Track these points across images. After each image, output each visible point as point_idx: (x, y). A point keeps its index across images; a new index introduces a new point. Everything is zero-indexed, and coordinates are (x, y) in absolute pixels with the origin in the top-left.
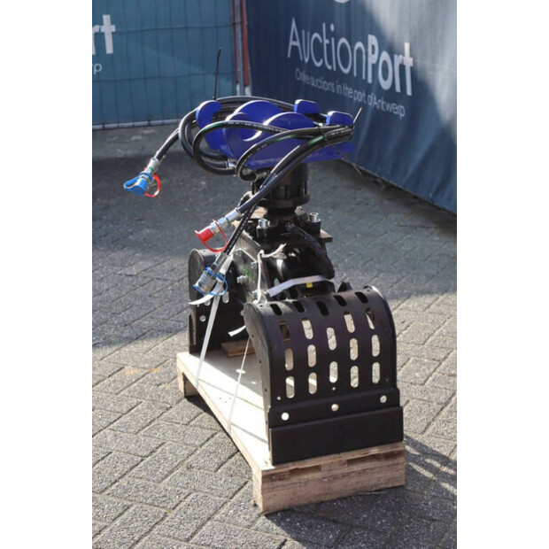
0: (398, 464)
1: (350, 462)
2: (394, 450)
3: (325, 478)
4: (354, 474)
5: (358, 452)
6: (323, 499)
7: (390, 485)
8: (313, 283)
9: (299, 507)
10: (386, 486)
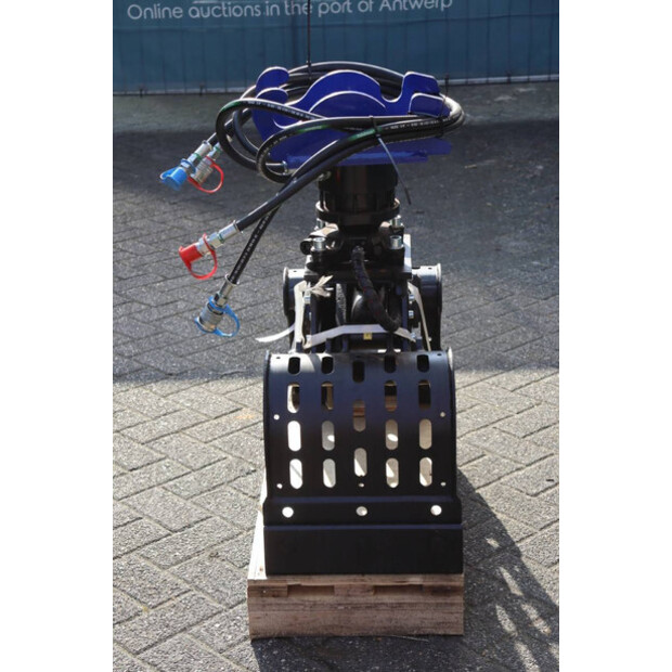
0: (452, 604)
1: (378, 589)
2: (445, 583)
3: (340, 604)
4: (384, 607)
5: (391, 577)
6: (336, 632)
7: (441, 632)
8: (373, 334)
9: (301, 637)
10: (434, 631)
